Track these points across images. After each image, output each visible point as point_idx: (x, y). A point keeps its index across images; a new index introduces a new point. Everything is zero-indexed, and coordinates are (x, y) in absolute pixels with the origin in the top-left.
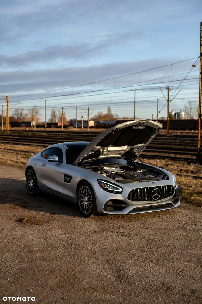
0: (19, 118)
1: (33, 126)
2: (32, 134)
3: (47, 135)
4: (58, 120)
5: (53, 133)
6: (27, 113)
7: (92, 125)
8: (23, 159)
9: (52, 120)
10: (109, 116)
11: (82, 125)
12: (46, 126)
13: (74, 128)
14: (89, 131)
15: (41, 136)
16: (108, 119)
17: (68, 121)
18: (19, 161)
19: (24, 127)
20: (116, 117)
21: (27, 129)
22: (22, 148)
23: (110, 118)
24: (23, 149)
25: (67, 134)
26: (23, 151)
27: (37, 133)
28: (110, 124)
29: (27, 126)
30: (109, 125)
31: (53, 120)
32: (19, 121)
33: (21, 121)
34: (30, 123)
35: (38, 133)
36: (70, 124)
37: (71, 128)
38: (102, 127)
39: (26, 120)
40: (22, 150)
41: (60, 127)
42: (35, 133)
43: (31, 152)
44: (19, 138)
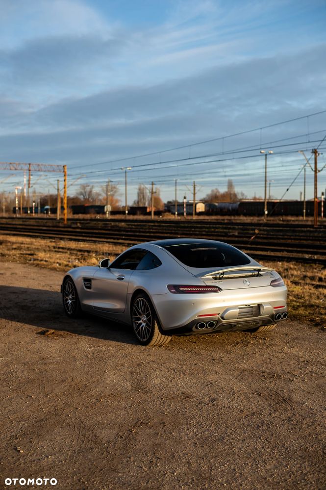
0: (86, 200)
1: (107, 212)
2: (104, 224)
3: (127, 227)
4: (149, 202)
5: (136, 224)
6: (98, 191)
7: (200, 210)
8: (77, 261)
9: (138, 202)
10: (230, 195)
11: (185, 210)
12: (127, 212)
13: (172, 215)
14: (196, 219)
15: (118, 229)
16: (228, 200)
17: (165, 204)
18: (70, 264)
19: (94, 214)
20: (242, 198)
21: (98, 217)
22: (82, 245)
23: (231, 198)
24: (82, 248)
25: (156, 224)
26: (80, 251)
27: (111, 224)
28: (230, 208)
29: (98, 213)
30: (229, 210)
31: (140, 203)
32: (86, 205)
33: (90, 205)
34: (103, 207)
35: (113, 224)
36: (166, 208)
37: (167, 215)
38: (216, 214)
39: (98, 204)
40: (80, 249)
41: (150, 213)
42: (107, 223)
43: (93, 252)
44: (82, 231)
